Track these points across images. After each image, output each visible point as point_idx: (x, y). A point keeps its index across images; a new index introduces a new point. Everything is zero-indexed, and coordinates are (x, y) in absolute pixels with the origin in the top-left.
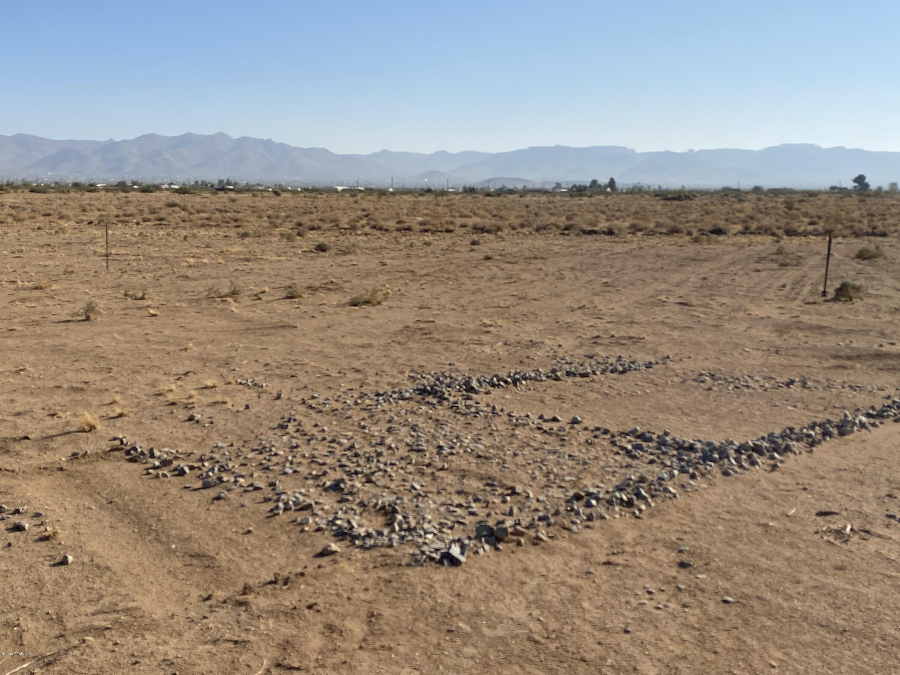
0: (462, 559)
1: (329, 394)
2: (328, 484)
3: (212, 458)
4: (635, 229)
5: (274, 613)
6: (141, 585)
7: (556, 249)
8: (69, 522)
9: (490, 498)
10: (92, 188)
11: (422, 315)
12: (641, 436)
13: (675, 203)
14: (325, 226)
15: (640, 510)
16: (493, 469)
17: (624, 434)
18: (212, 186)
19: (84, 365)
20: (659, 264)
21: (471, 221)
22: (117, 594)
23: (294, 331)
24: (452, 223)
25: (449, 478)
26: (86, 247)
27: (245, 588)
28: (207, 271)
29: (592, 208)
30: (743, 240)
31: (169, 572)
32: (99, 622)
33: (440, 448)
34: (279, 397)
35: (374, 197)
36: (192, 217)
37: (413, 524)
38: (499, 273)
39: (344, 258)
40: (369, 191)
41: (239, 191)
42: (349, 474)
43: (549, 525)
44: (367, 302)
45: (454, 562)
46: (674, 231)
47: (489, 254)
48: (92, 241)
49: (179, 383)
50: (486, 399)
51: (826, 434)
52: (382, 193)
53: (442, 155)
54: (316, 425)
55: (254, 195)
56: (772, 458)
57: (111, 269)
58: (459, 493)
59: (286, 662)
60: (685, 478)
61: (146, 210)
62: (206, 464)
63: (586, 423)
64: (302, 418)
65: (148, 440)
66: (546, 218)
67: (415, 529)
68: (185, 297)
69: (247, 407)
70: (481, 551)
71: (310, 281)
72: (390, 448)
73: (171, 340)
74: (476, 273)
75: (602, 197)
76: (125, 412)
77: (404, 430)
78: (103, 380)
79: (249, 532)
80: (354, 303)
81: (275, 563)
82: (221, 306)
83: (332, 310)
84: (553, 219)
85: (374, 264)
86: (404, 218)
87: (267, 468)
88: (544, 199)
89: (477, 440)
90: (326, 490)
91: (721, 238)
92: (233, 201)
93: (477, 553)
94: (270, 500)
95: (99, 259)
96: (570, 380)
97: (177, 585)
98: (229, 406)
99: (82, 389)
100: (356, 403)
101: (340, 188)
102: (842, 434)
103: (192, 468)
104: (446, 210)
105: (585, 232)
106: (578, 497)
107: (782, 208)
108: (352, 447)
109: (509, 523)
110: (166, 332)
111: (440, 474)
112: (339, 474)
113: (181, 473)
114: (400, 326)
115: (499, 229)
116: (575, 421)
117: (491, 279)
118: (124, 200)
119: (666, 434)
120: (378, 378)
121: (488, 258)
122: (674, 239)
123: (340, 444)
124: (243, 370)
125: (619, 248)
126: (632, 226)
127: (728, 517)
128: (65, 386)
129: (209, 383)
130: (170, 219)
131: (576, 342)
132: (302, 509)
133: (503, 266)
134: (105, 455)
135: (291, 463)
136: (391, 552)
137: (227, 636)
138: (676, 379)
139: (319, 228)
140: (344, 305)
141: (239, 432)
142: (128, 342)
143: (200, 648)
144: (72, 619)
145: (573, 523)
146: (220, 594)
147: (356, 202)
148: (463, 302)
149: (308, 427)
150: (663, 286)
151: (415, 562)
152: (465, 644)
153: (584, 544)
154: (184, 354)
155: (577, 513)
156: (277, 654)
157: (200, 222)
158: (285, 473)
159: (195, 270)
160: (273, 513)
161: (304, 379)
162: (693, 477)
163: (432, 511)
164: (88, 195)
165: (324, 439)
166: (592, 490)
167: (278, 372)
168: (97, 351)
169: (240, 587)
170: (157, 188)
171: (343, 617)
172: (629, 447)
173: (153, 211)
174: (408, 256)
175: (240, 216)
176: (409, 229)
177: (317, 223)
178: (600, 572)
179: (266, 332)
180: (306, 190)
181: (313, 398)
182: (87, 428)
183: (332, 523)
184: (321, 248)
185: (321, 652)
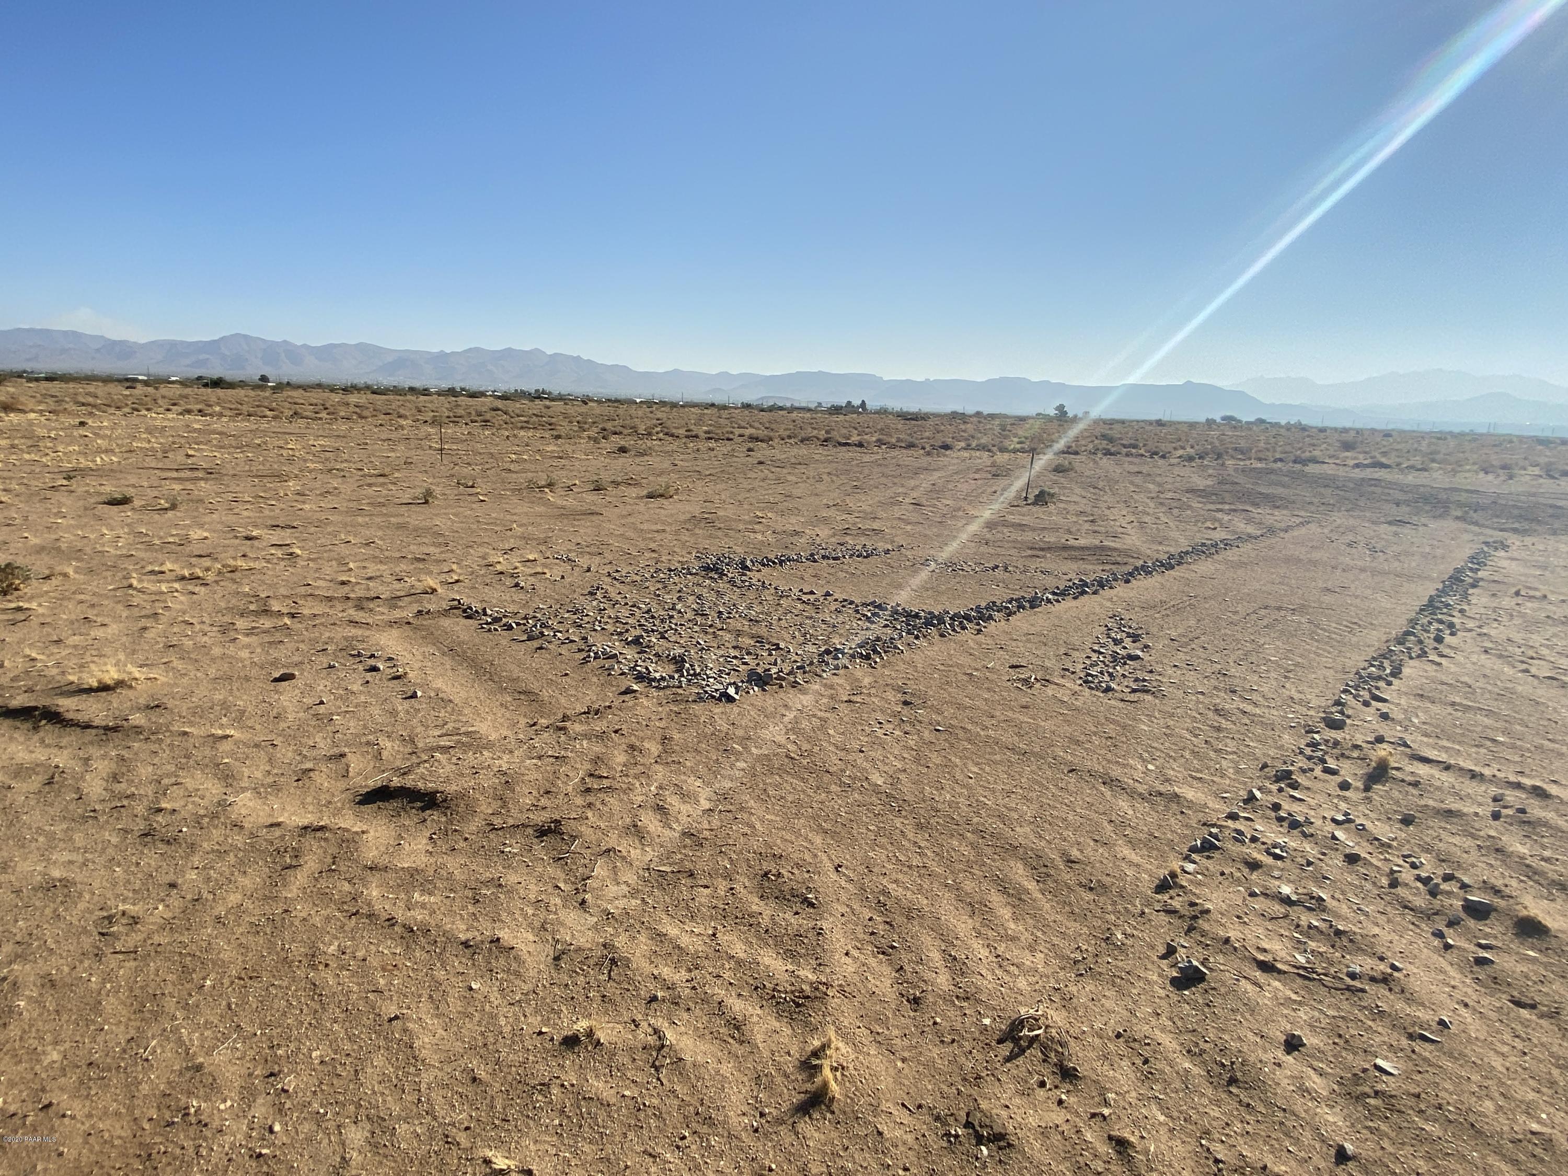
0: (737, 697)
1: (630, 569)
2: (630, 639)
3: (535, 617)
4: (880, 443)
5: (586, 736)
6: (479, 714)
7: (817, 457)
8: (417, 665)
9: (759, 652)
10: (425, 392)
11: (706, 507)
12: (879, 607)
13: (913, 422)
14: (626, 432)
15: (876, 662)
16: (763, 631)
17: (865, 605)
18: (530, 394)
19: (424, 540)
20: (898, 472)
21: (748, 432)
22: (459, 721)
23: (600, 517)
24: (732, 433)
25: (728, 636)
26: (423, 443)
27: (564, 717)
28: (527, 466)
29: (847, 425)
30: (966, 454)
31: (502, 705)
32: (444, 742)
33: (720, 613)
34: (589, 570)
35: (667, 409)
36: (512, 420)
37: (698, 671)
38: (770, 475)
39: (642, 459)
40: (663, 403)
41: (553, 400)
42: (647, 631)
43: (804, 673)
44: (661, 496)
45: (730, 699)
46: (911, 446)
47: (762, 460)
48: (428, 437)
49: (506, 556)
50: (758, 575)
51: (1021, 607)
52: (674, 405)
53: (724, 375)
54: (620, 593)
55: (565, 404)
56: (978, 624)
57: (445, 462)
58: (734, 647)
59: (597, 773)
60: (911, 638)
61: (474, 413)
62: (530, 621)
63: (836, 596)
64: (608, 587)
65: (481, 601)
66: (810, 432)
67: (699, 674)
68: (508, 486)
69: (563, 577)
70: (751, 692)
71: (613, 477)
72: (680, 612)
73: (498, 522)
74: (751, 475)
75: (855, 416)
76: (461, 578)
77: (691, 598)
78: (442, 552)
79: (566, 675)
80: (650, 496)
81: (588, 698)
82: (539, 495)
83: (632, 501)
84: (815, 432)
85: (667, 464)
86: (692, 427)
87: (580, 626)
88: (808, 415)
89: (750, 608)
90: (628, 644)
91: (948, 452)
92: (548, 407)
93: (748, 692)
94: (583, 650)
95: (435, 453)
96: (825, 562)
97: (508, 715)
98: (548, 576)
99: (424, 560)
100: (652, 577)
101: (638, 400)
102: (1032, 607)
103: (518, 624)
104: (727, 422)
105: (840, 444)
106: (828, 652)
107: (997, 429)
108: (649, 611)
109: (774, 670)
110: (493, 515)
111: (720, 633)
112: (638, 632)
113: (510, 628)
114: (688, 516)
115: (771, 439)
116: (828, 594)
117: (763, 480)
118: (454, 403)
119: (898, 605)
120: (670, 557)
121: (761, 463)
122: (910, 452)
123: (639, 608)
124: (558, 547)
125: (867, 458)
126: (879, 440)
127: (942, 668)
128: (409, 556)
129: (531, 557)
130: (494, 421)
131: (831, 532)
132: (608, 658)
133: (773, 470)
134: (446, 613)
135: (600, 622)
136: (680, 691)
137: (550, 753)
138: (907, 563)
139: (621, 433)
140: (642, 497)
141: (556, 597)
142: (462, 522)
143: (528, 761)
144: (422, 740)
145: (824, 671)
146: (544, 722)
147: (651, 412)
148: (740, 498)
149: (613, 594)
150: (901, 490)
151: (699, 699)
152: (737, 760)
153: (831, 687)
154: (509, 533)
155: (827, 664)
156: (589, 767)
157: (520, 425)
158: (595, 630)
159: (517, 465)
160: (585, 661)
161: (609, 556)
162: (917, 637)
163: (713, 661)
164: (422, 398)
165: (626, 604)
166: (838, 647)
167: (588, 550)
168: (436, 529)
169: (560, 716)
170: (482, 394)
171: (643, 740)
172: (869, 615)
173: (479, 414)
174: (696, 459)
175: (553, 420)
176: (696, 436)
177: (619, 429)
178: (844, 709)
179: (577, 517)
180: (609, 400)
181: (617, 571)
182: (429, 591)
183: (634, 669)
184: (623, 450)
185: (625, 765)
